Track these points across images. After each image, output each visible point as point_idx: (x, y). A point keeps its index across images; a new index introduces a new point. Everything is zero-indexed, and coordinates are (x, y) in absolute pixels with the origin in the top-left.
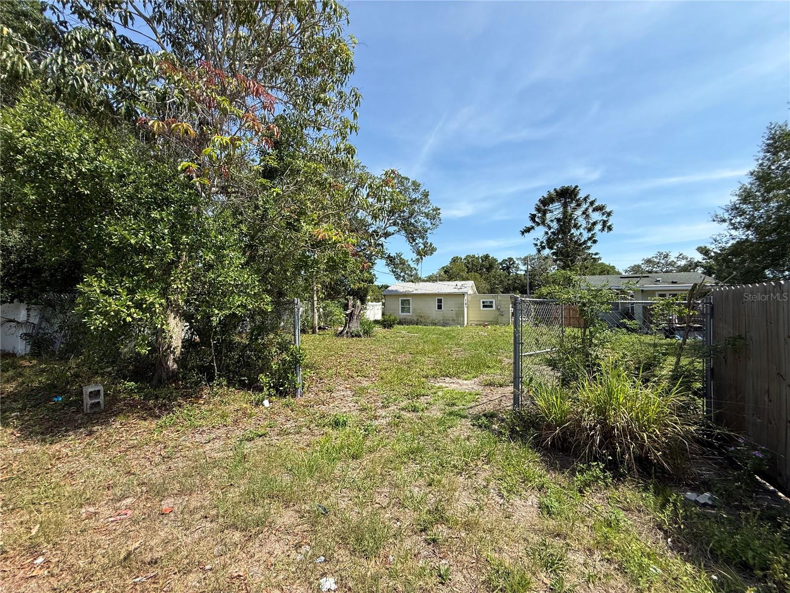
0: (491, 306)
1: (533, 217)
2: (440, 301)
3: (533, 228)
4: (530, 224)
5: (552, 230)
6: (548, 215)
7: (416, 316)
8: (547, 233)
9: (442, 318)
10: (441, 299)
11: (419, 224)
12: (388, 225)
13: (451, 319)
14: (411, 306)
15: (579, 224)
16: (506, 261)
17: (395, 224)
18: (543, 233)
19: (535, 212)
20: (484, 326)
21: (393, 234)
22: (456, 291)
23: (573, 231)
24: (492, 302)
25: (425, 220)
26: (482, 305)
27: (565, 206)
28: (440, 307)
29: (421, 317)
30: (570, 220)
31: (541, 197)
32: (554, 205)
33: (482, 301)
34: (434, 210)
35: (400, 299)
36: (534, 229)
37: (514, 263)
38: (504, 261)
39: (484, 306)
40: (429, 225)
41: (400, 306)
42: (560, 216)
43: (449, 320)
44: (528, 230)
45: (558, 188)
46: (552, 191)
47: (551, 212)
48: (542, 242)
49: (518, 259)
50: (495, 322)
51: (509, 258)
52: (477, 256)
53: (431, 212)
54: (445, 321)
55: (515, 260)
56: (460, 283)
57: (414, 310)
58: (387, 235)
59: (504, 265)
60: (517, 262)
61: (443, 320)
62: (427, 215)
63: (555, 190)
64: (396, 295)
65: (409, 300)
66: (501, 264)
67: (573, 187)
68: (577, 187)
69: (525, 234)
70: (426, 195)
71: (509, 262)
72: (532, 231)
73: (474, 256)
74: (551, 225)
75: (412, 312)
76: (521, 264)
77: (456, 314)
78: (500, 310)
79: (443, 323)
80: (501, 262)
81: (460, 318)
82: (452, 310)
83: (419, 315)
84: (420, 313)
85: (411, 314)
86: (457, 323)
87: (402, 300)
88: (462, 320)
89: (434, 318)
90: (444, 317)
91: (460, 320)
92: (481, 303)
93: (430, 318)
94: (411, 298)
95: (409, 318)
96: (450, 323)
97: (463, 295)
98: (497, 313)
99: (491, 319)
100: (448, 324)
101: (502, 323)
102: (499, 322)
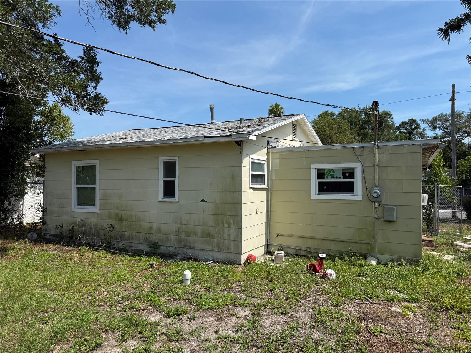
0: (349, 188)
2: (171, 169)
7: (110, 217)
10: (174, 164)
13: (199, 229)
14: (97, 186)
24: (350, 174)
26: (314, 182)
28: (169, 190)
29: (121, 220)
33: (314, 168)
37: (418, 126)
43: (195, 234)
49: (423, 121)
50: (361, 246)
51: (409, 121)
55: (419, 122)
57: (105, 197)
60: (422, 126)
64: (63, 152)
65: (93, 168)
66: (398, 128)
75: (101, 205)
76: (428, 128)
77: (216, 214)
78: (383, 203)
79: (177, 245)
80: (398, 125)
81: (226, 230)
82: (203, 201)
83: (117, 215)
84: (117, 209)
85: (95, 210)
86: (218, 246)
87: (78, 167)
88: (232, 237)
89: (155, 226)
90: (181, 223)
91: (229, 235)
92: (314, 175)
93: (144, 223)
94: (97, 161)
95: (93, 221)
96: (197, 245)
97: (237, 144)
98: (371, 212)
99: (346, 233)
100: (191, 247)
101: (390, 253)
102: (377, 246)
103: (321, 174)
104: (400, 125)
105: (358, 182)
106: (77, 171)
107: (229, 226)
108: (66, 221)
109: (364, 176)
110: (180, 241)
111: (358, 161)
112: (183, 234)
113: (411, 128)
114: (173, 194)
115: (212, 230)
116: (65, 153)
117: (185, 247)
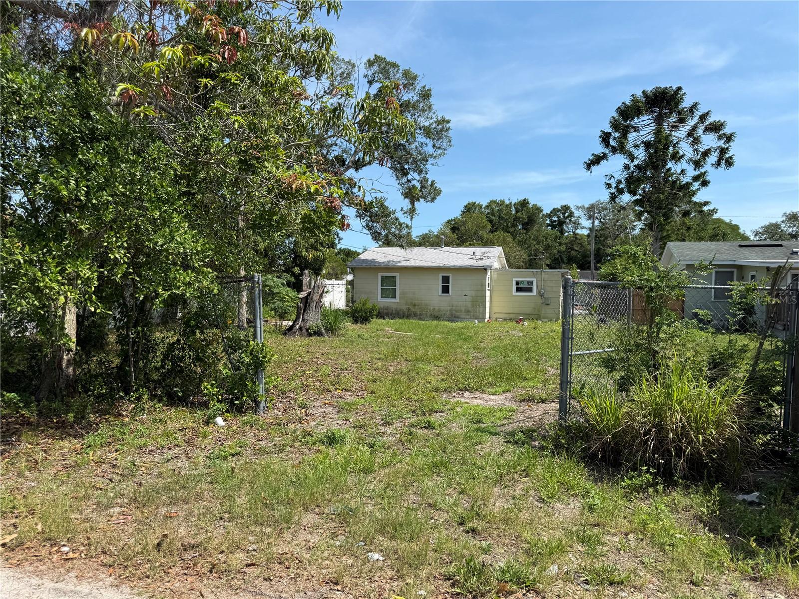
0: (530, 290)
1: (605, 138)
2: (446, 280)
3: (604, 156)
4: (600, 149)
5: (636, 162)
6: (632, 136)
7: (406, 304)
8: (627, 167)
9: (449, 308)
10: (448, 277)
11: (413, 146)
14: (398, 287)
16: (559, 210)
18: (621, 167)
19: (609, 130)
20: (517, 322)
21: (369, 163)
22: (473, 263)
23: (670, 165)
24: (532, 283)
25: (423, 139)
26: (514, 287)
27: (659, 121)
28: (446, 290)
29: (415, 305)
33: (514, 280)
34: (439, 123)
35: (380, 275)
36: (607, 159)
37: (571, 215)
38: (555, 211)
39: (519, 289)
40: (430, 149)
41: (380, 287)
42: (651, 138)
43: (461, 311)
44: (597, 160)
47: (636, 129)
48: (619, 182)
49: (578, 208)
50: (535, 316)
51: (562, 207)
52: (507, 202)
53: (434, 126)
54: (454, 312)
55: (573, 209)
56: (479, 250)
57: (403, 294)
58: (358, 165)
59: (555, 219)
60: (577, 213)
61: (451, 310)
62: (427, 132)
63: (644, 92)
64: (372, 268)
65: (394, 277)
66: (549, 216)
68: (679, 89)
69: (593, 168)
70: (426, 95)
71: (564, 214)
72: (603, 163)
73: (502, 202)
74: (636, 153)
75: (400, 298)
76: (583, 217)
77: (472, 301)
78: (545, 296)
79: (450, 317)
80: (549, 212)
82: (465, 295)
83: (412, 303)
84: (412, 300)
85: (397, 300)
86: (473, 316)
87: (382, 277)
88: (481, 312)
89: (437, 308)
90: (452, 306)
91: (479, 310)
92: (514, 283)
93: (429, 307)
94: (398, 274)
95: (394, 306)
96: (462, 316)
97: (485, 269)
98: (540, 301)
99: (528, 311)
100: (458, 318)
101: (547, 318)
102: (542, 315)
103: (517, 283)
104: (551, 212)
105: (534, 287)
106: (382, 279)
107: (479, 306)
109: (537, 284)
111: (534, 277)
113: (564, 217)
114: (448, 292)
115: (470, 309)
116: (373, 268)
117: (455, 317)
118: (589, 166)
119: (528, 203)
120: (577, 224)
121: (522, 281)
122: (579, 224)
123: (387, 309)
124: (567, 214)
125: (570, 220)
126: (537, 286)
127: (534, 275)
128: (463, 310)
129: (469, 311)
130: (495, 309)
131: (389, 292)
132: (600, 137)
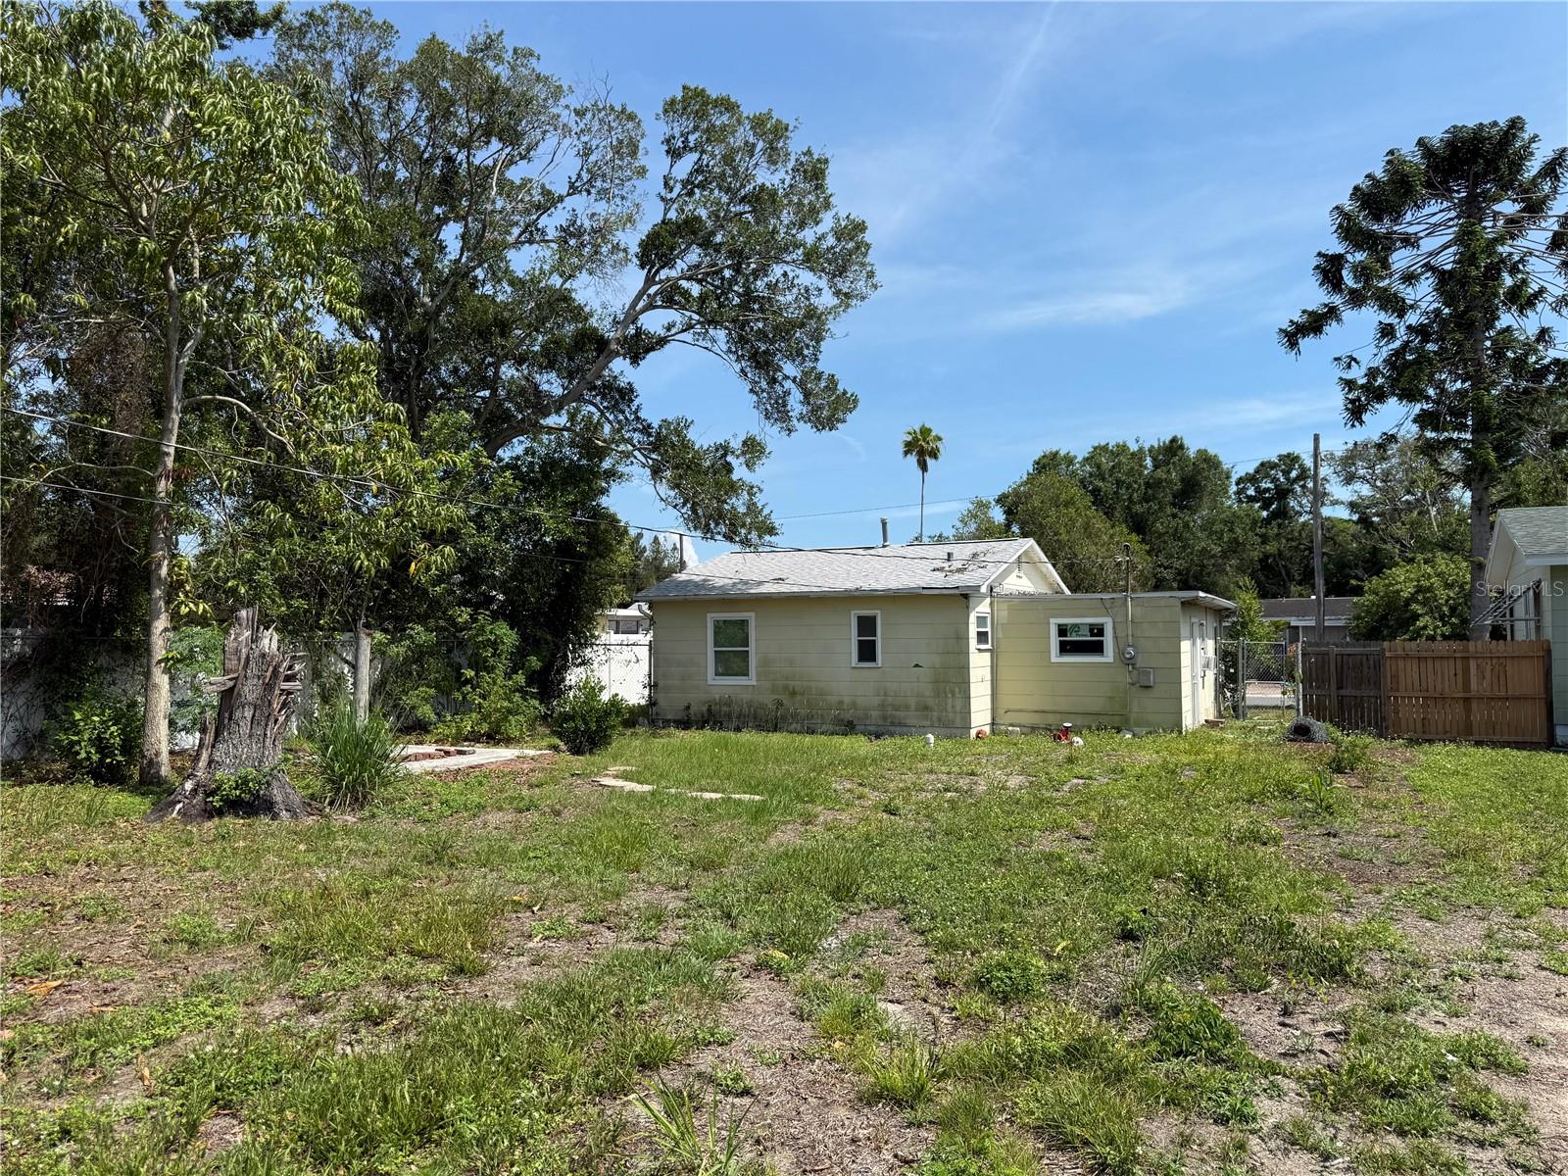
0: (1097, 648)
1: (1330, 270)
2: (867, 625)
3: (1332, 313)
4: (1317, 297)
5: (1413, 318)
6: (1401, 259)
7: (774, 690)
8: (1387, 332)
9: (876, 701)
10: (873, 619)
11: (789, 298)
12: (641, 304)
13: (912, 702)
14: (752, 648)
15: (1534, 287)
16: (1274, 466)
17: (672, 297)
18: (1372, 331)
19: (1336, 247)
20: (1057, 738)
21: (662, 342)
22: (938, 580)
23: (1506, 319)
24: (1101, 632)
25: (806, 278)
26: (1054, 641)
27: (1472, 209)
28: (867, 652)
29: (793, 693)
30: (1493, 272)
31: (1359, 180)
32: (1427, 210)
33: (1054, 622)
34: (840, 234)
35: (711, 618)
36: (1339, 320)
37: (1305, 474)
38: (1265, 467)
39: (1066, 648)
40: (826, 300)
41: (711, 650)
42: (1447, 261)
43: (907, 708)
44: (1315, 323)
45: (1436, 134)
46: (1409, 150)
47: (1409, 241)
48: (1372, 373)
50: (1115, 718)
51: (1281, 458)
53: (831, 241)
54: (889, 711)
55: (1308, 463)
57: (765, 663)
58: (639, 347)
59: (1266, 484)
60: (1316, 472)
61: (882, 706)
62: (812, 258)
63: (1421, 143)
64: (702, 600)
65: (744, 623)
66: (1253, 479)
67: (1502, 123)
68: (1516, 124)
69: (1306, 343)
70: (814, 172)
71: (1286, 473)
72: (1331, 329)
73: (1123, 448)
74: (1409, 294)
75: (758, 674)
77: (936, 682)
78: (1138, 666)
79: (880, 722)
80: (1252, 471)
81: (950, 701)
82: (917, 666)
83: (786, 688)
84: (787, 679)
85: (751, 680)
86: (939, 720)
87: (717, 623)
88: (958, 708)
89: (847, 700)
90: (885, 695)
91: (953, 707)
92: (1054, 631)
93: (829, 698)
94: (753, 614)
95: (746, 697)
96: (909, 722)
97: (964, 597)
98: (1124, 677)
99: (1096, 705)
100: (900, 725)
101: (1147, 724)
102: (1133, 717)
103: (1062, 631)
104: (1257, 471)
105: (1108, 640)
106: (716, 627)
107: (953, 695)
108: (697, 700)
109: (1115, 632)
110: (885, 718)
111: (1108, 614)
112: (889, 709)
113: (1288, 479)
114: (872, 658)
115: (931, 702)
116: (693, 601)
117: (893, 724)
118: (1293, 336)
119: (1181, 447)
120: (1319, 496)
121: (1076, 625)
122: (1325, 494)
123: (729, 703)
124: (1294, 474)
125: (1303, 487)
126: (1116, 637)
127: (1106, 608)
128: (913, 708)
129: (926, 708)
130: (1006, 702)
131: (732, 662)
132: (1317, 267)
